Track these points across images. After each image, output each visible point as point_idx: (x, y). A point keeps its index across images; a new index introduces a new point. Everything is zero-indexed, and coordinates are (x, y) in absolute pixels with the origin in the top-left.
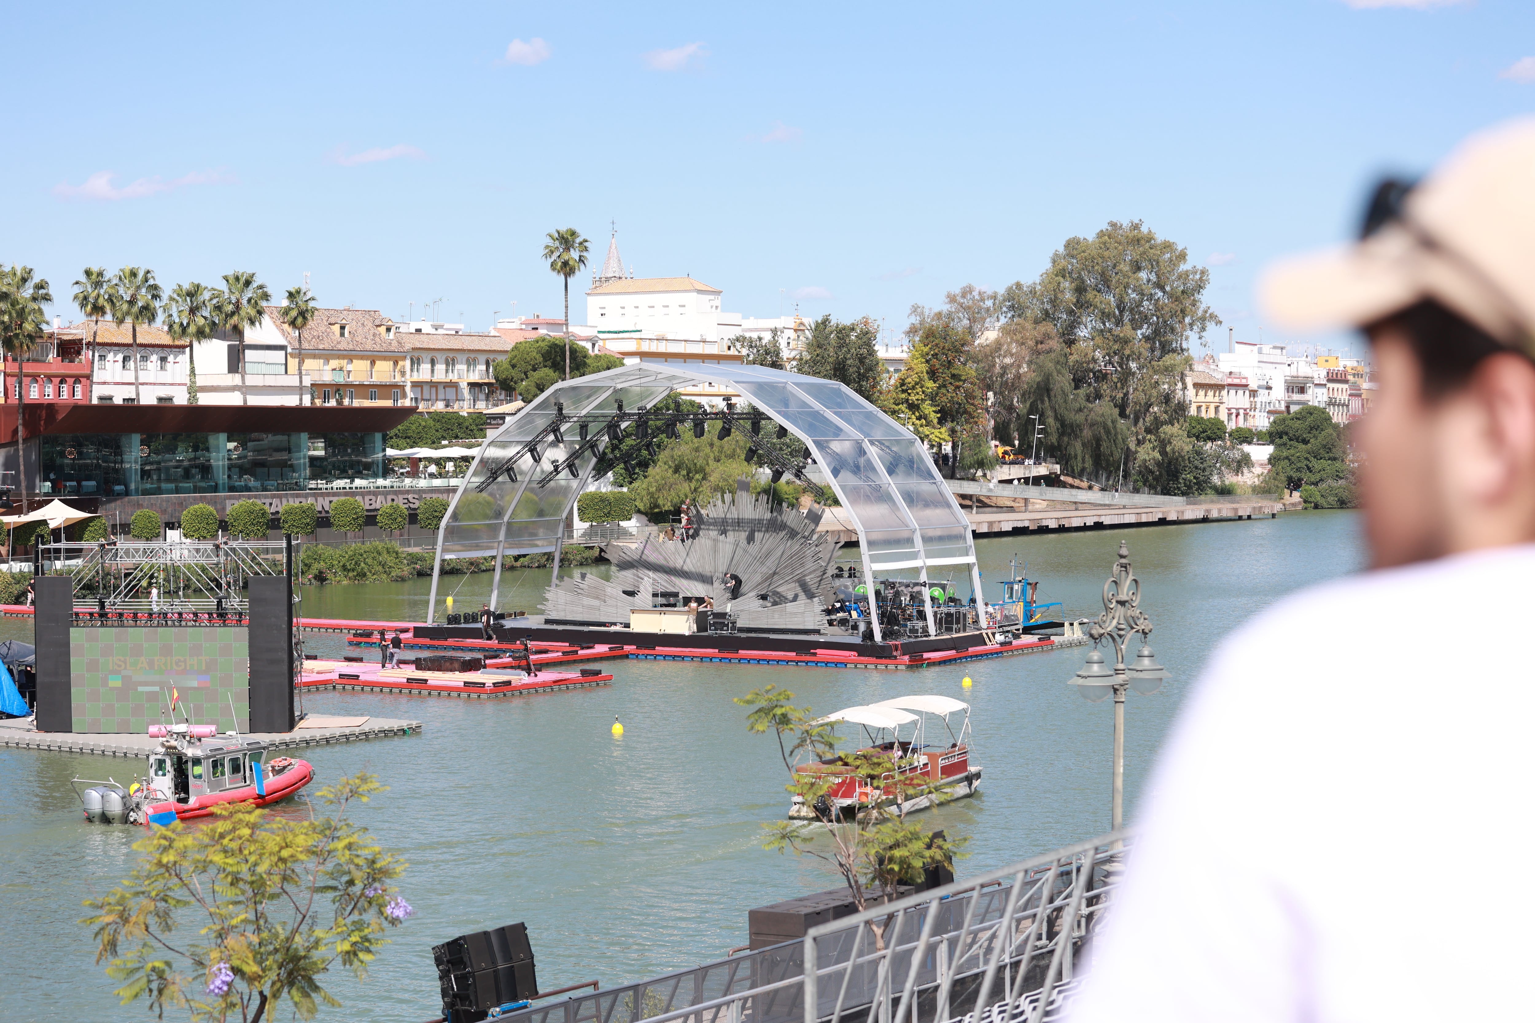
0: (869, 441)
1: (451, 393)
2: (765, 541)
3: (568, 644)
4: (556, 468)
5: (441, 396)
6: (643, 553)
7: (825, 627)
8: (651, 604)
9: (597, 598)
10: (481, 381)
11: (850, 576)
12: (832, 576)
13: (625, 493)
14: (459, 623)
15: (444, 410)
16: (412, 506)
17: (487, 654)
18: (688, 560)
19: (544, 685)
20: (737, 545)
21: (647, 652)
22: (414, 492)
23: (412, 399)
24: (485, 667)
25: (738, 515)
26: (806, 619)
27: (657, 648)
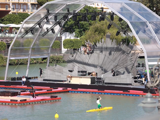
0: (149, 22)
1: (25, 7)
2: (115, 54)
3: (49, 87)
4: (48, 30)
5: (22, 7)
6: (75, 58)
7: (133, 83)
8: (77, 74)
9: (60, 73)
10: (35, 3)
11: (142, 67)
12: (136, 66)
13: (78, 39)
14: (15, 80)
15: (23, 12)
16: (8, 42)
17: (22, 90)
18: (90, 60)
19: (38, 101)
20: (106, 55)
21: (75, 90)
22: (9, 38)
23: (12, 8)
24: (20, 95)
25: (106, 46)
26: (127, 80)
27: (78, 89)
